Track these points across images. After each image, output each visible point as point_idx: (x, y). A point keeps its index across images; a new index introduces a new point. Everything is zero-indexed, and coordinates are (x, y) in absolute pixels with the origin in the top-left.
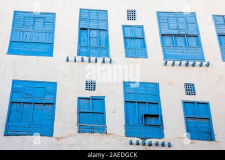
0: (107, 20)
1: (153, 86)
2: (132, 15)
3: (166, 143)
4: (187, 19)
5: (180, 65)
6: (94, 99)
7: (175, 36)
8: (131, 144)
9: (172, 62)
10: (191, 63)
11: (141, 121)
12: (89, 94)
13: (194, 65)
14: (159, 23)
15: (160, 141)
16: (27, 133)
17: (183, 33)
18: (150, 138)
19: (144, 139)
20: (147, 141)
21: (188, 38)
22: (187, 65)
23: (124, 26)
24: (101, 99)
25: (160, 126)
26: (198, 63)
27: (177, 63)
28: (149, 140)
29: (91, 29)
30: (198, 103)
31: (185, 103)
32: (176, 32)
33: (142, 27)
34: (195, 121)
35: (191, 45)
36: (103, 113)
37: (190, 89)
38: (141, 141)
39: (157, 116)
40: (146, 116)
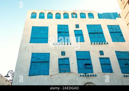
0: (68, 29)
1: (87, 52)
2: (77, 26)
3: (94, 75)
4: (98, 27)
5: (97, 44)
6: (65, 59)
7: (94, 33)
8: (81, 76)
9: (94, 43)
10: (101, 43)
11: (84, 67)
12: (63, 57)
13: (102, 44)
14: (88, 29)
15: (92, 74)
16: (38, 74)
17: (97, 32)
18: (88, 73)
19: (86, 74)
20: (87, 75)
21: (99, 34)
22: (100, 44)
23: (74, 30)
24: (68, 59)
25: (91, 68)
26: (103, 43)
27: (96, 43)
28: (88, 74)
29: (62, 32)
30: (105, 58)
31: (100, 58)
32: (94, 32)
33: (81, 30)
34: (104, 65)
35: (100, 36)
36: (69, 64)
37: (102, 53)
38: (84, 75)
39: (90, 64)
40: (86, 64)
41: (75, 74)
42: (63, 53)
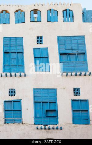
0: (22, 45)
2: (40, 40)
3: (59, 127)
4: (79, 41)
5: (71, 75)
6: (14, 101)
7: (70, 54)
8: (37, 129)
9: (66, 74)
11: (44, 114)
12: (11, 98)
13: (80, 75)
14: (59, 45)
15: (55, 126)
17: (75, 52)
18: (50, 125)
19: (45, 125)
20: (47, 127)
21: (79, 55)
22: (76, 75)
23: (34, 49)
24: (19, 101)
25: (56, 117)
26: (83, 73)
27: (69, 74)
28: (49, 126)
29: (11, 52)
30: (81, 101)
31: (73, 101)
32: (70, 52)
33: (47, 49)
34: (78, 112)
35: (80, 60)
36: (20, 111)
37: (77, 91)
38: (43, 127)
39: (55, 111)
40: (47, 111)
41: (30, 125)
42: (12, 92)
